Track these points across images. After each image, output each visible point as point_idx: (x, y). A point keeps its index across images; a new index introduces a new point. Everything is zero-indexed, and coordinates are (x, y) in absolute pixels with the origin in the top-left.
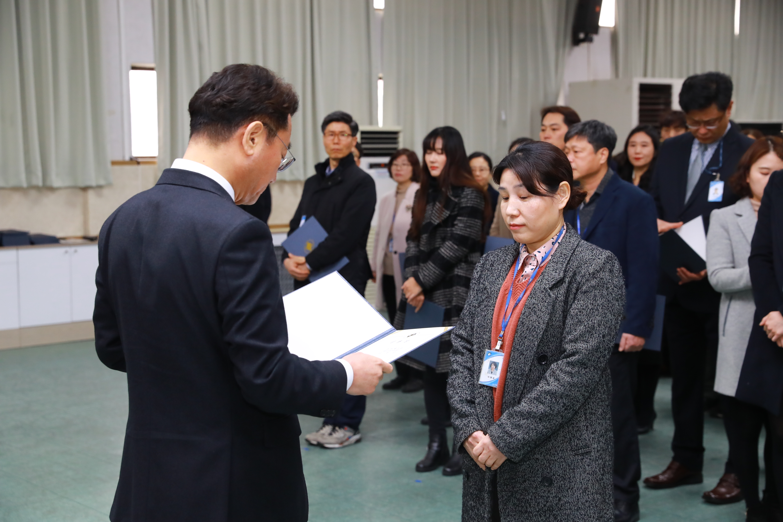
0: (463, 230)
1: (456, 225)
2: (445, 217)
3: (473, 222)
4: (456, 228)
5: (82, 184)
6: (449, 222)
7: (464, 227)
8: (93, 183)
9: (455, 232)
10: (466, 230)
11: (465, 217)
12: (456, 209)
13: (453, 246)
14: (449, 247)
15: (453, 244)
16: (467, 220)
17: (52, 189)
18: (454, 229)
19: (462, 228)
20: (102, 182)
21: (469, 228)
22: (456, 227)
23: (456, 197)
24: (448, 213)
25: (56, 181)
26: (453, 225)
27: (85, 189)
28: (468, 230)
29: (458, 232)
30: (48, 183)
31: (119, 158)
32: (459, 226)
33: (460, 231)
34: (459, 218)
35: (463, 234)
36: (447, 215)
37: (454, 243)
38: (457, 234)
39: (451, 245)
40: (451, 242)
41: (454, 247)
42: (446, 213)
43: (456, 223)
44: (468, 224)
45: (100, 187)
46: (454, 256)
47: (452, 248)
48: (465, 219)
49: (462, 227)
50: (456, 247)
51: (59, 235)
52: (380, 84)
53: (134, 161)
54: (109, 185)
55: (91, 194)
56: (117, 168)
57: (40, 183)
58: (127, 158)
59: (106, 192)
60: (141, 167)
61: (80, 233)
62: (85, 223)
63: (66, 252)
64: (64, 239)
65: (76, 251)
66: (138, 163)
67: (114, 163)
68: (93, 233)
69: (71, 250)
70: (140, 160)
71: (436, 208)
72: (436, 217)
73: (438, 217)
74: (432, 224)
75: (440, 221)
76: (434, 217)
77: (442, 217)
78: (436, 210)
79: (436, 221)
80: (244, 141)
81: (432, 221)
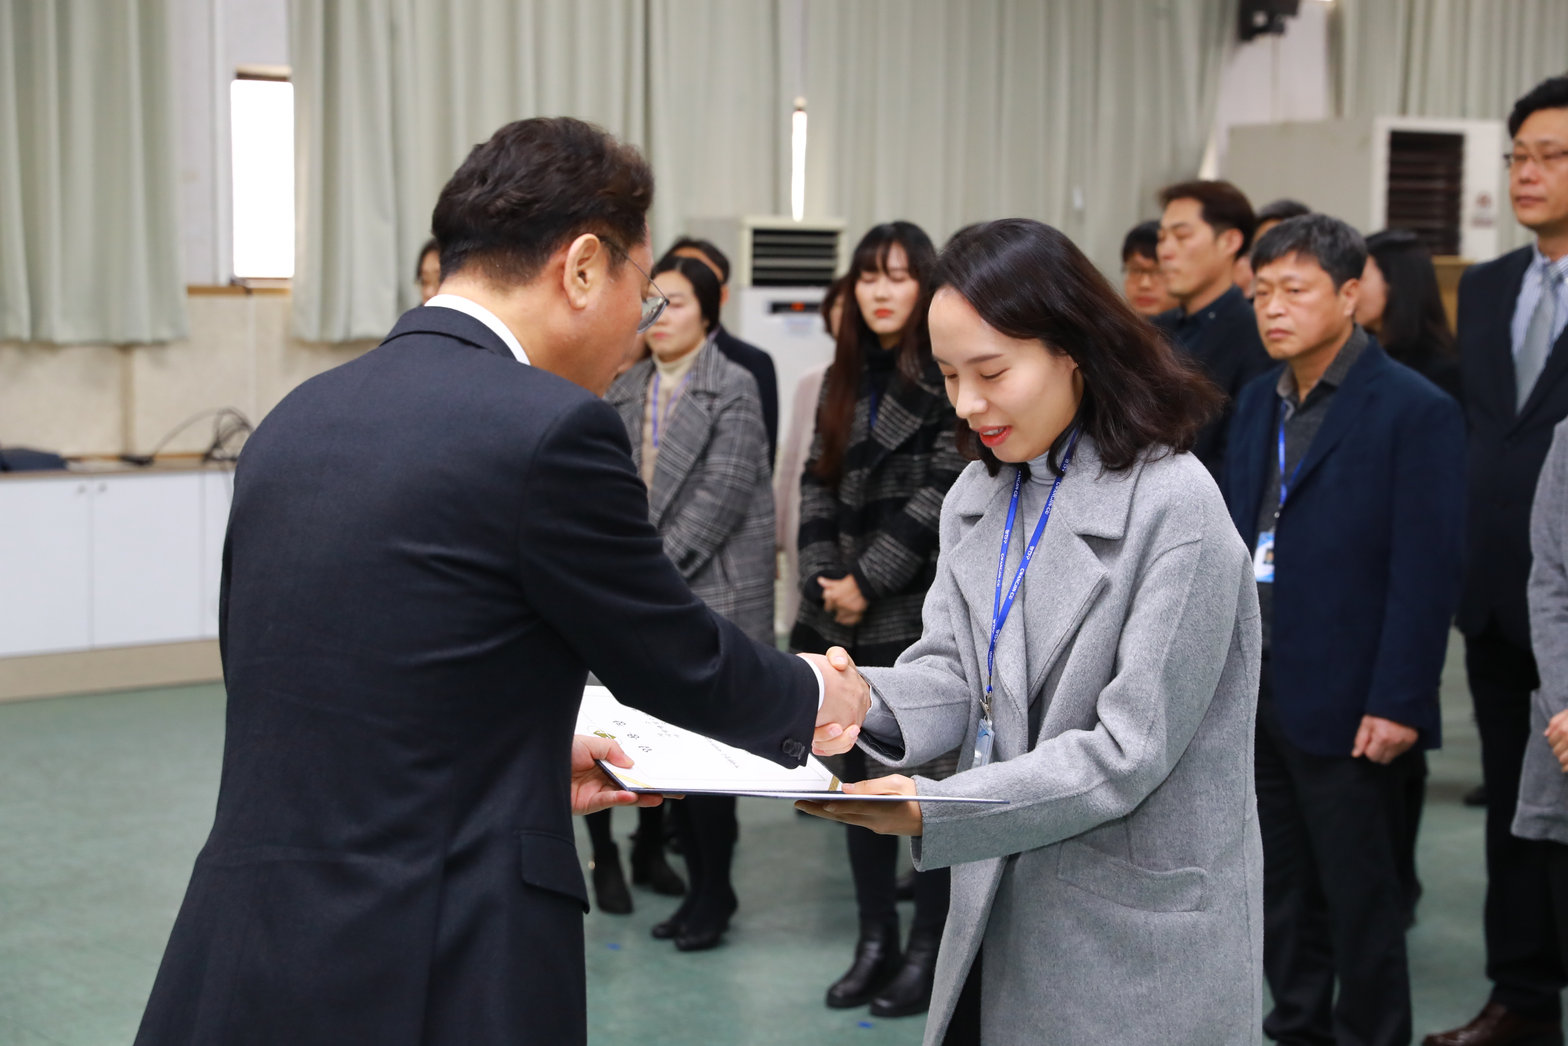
2: (911, 431)
4: (938, 457)
5: (118, 336)
6: (919, 443)
8: (146, 336)
9: (936, 465)
12: (934, 412)
13: (933, 496)
14: (926, 498)
15: (935, 493)
17: (51, 347)
18: (932, 458)
20: (165, 333)
22: (938, 454)
23: (933, 385)
24: (919, 421)
25: (61, 330)
26: (930, 451)
27: (127, 348)
29: (944, 466)
30: (44, 334)
31: (204, 279)
32: (945, 453)
33: (946, 464)
34: (942, 434)
36: (917, 427)
38: (942, 470)
39: (931, 494)
40: (931, 489)
43: (937, 444)
45: (159, 344)
49: (951, 453)
51: (66, 450)
52: (800, 122)
53: (240, 288)
54: (182, 339)
55: (140, 361)
56: (200, 301)
57: (25, 334)
58: (223, 280)
59: (174, 355)
60: (253, 301)
61: (114, 448)
62: (126, 425)
63: (82, 490)
64: (77, 459)
65: (103, 489)
66: (248, 292)
67: (194, 290)
68: (142, 448)
69: (92, 485)
70: (252, 285)
71: (887, 409)
72: (889, 432)
73: (896, 433)
74: (881, 447)
75: (902, 440)
76: (883, 430)
77: (904, 431)
78: (887, 414)
79: (891, 441)
80: (567, 280)
81: (880, 440)
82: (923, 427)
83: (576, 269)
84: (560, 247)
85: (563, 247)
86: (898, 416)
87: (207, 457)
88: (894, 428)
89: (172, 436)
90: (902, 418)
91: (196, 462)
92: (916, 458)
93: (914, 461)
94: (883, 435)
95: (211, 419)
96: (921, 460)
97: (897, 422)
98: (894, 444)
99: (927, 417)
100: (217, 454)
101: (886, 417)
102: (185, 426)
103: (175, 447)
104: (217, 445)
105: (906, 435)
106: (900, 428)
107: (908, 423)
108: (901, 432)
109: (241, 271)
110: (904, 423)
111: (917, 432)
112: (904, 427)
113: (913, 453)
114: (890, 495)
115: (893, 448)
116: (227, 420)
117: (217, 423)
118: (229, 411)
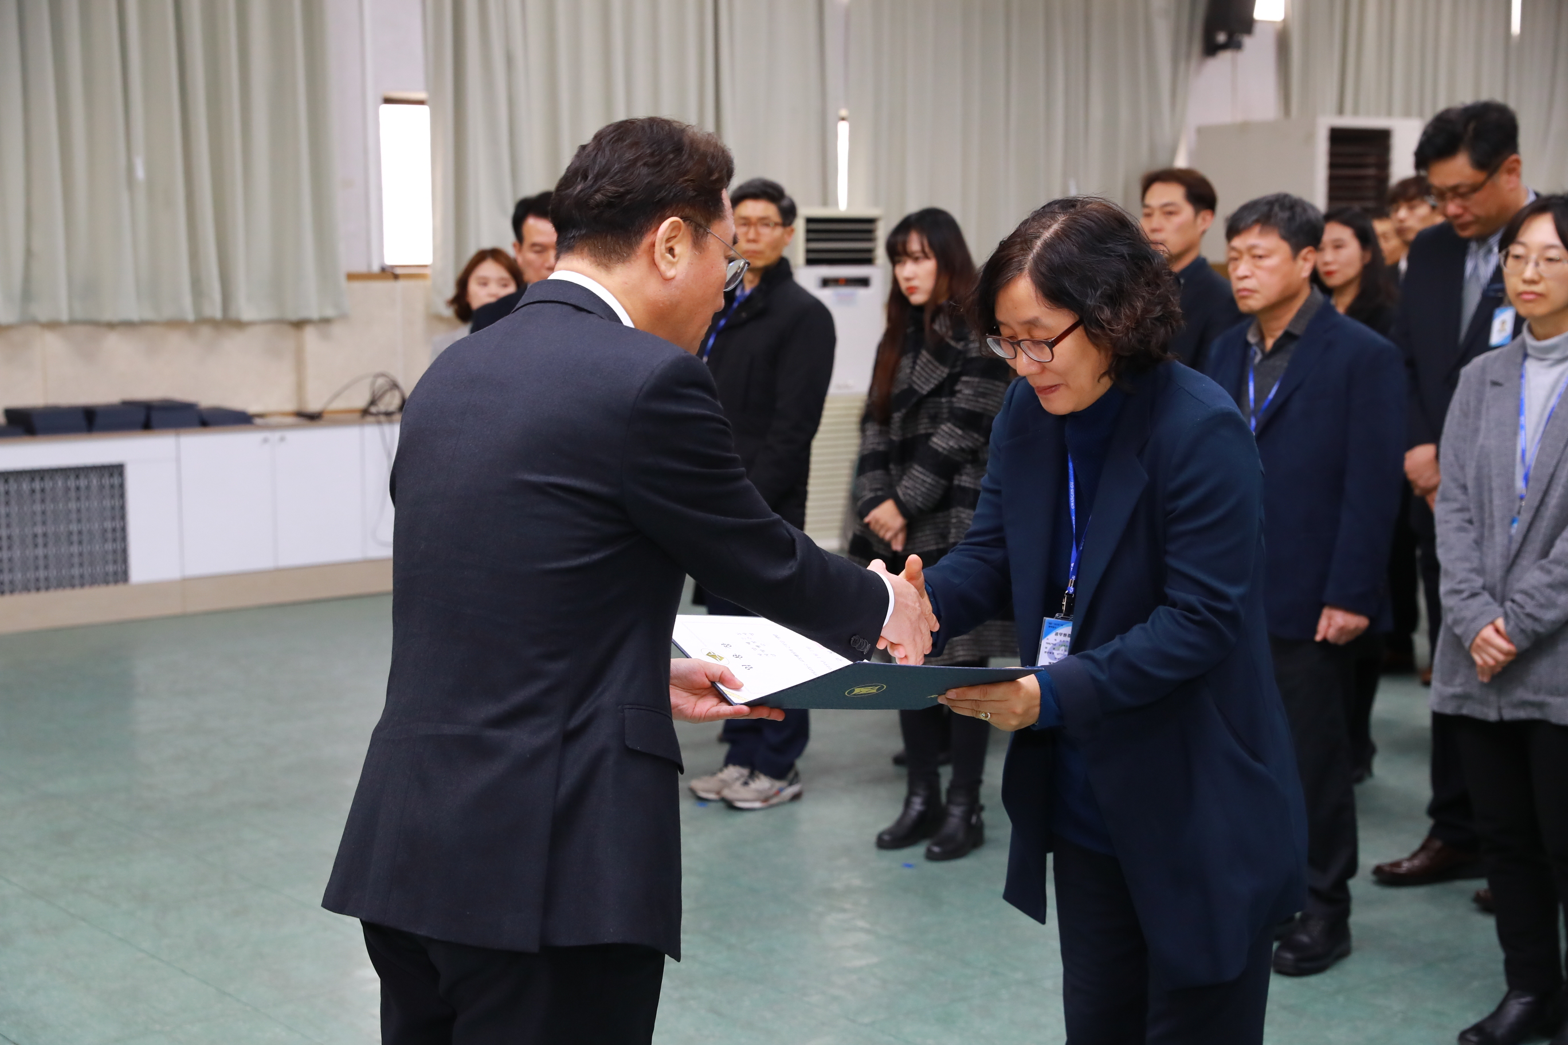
0: (972, 401)
1: (960, 391)
2: (940, 379)
3: (990, 386)
4: (959, 398)
5: (293, 316)
6: (946, 388)
7: (973, 395)
8: (314, 314)
9: (957, 405)
10: (977, 402)
11: (976, 376)
12: (959, 363)
13: (953, 431)
14: (946, 433)
15: (953, 427)
16: (979, 382)
17: (239, 325)
18: (954, 400)
19: (971, 398)
20: (329, 312)
21: (984, 397)
22: (959, 395)
23: (958, 339)
24: (946, 370)
25: (246, 311)
26: (953, 393)
27: (300, 324)
28: (981, 400)
29: (963, 405)
30: (233, 314)
31: (360, 268)
32: (964, 394)
33: (966, 404)
34: (964, 379)
35: (972, 408)
36: (944, 375)
37: (954, 425)
38: (962, 409)
39: (949, 428)
40: (949, 425)
41: (957, 433)
42: (942, 372)
43: (958, 387)
44: (980, 390)
45: (326, 321)
46: (956, 446)
47: (953, 434)
48: (977, 380)
49: (969, 395)
50: (960, 432)
51: (252, 408)
52: (843, 129)
53: (389, 274)
54: (343, 317)
55: (310, 334)
56: (357, 285)
57: (218, 314)
58: (376, 268)
59: (337, 329)
60: (400, 284)
61: (291, 406)
62: (300, 387)
63: (266, 441)
64: (261, 416)
65: (282, 439)
66: (396, 277)
67: (352, 277)
68: (313, 406)
69: (274, 436)
70: (399, 271)
71: (922, 362)
72: (923, 380)
73: (927, 380)
74: (915, 392)
75: (932, 386)
76: (919, 379)
77: (935, 379)
78: (922, 365)
79: (924, 386)
80: (657, 256)
81: (916, 387)
82: (950, 375)
83: (663, 247)
84: (650, 230)
85: (653, 229)
86: (931, 366)
87: (365, 412)
88: (927, 376)
89: (337, 396)
90: (933, 369)
91: (357, 416)
92: (944, 400)
93: (942, 403)
94: (918, 382)
95: (368, 381)
96: (947, 402)
97: (929, 371)
98: (925, 389)
99: (953, 366)
100: (373, 409)
101: (922, 368)
102: (347, 387)
103: (339, 404)
104: (373, 402)
105: (936, 382)
106: (931, 376)
107: (938, 372)
108: (932, 380)
109: (389, 261)
110: (935, 372)
111: (945, 380)
112: (934, 376)
113: (941, 396)
114: (923, 432)
115: (924, 392)
116: (381, 381)
117: (373, 383)
118: (383, 375)
